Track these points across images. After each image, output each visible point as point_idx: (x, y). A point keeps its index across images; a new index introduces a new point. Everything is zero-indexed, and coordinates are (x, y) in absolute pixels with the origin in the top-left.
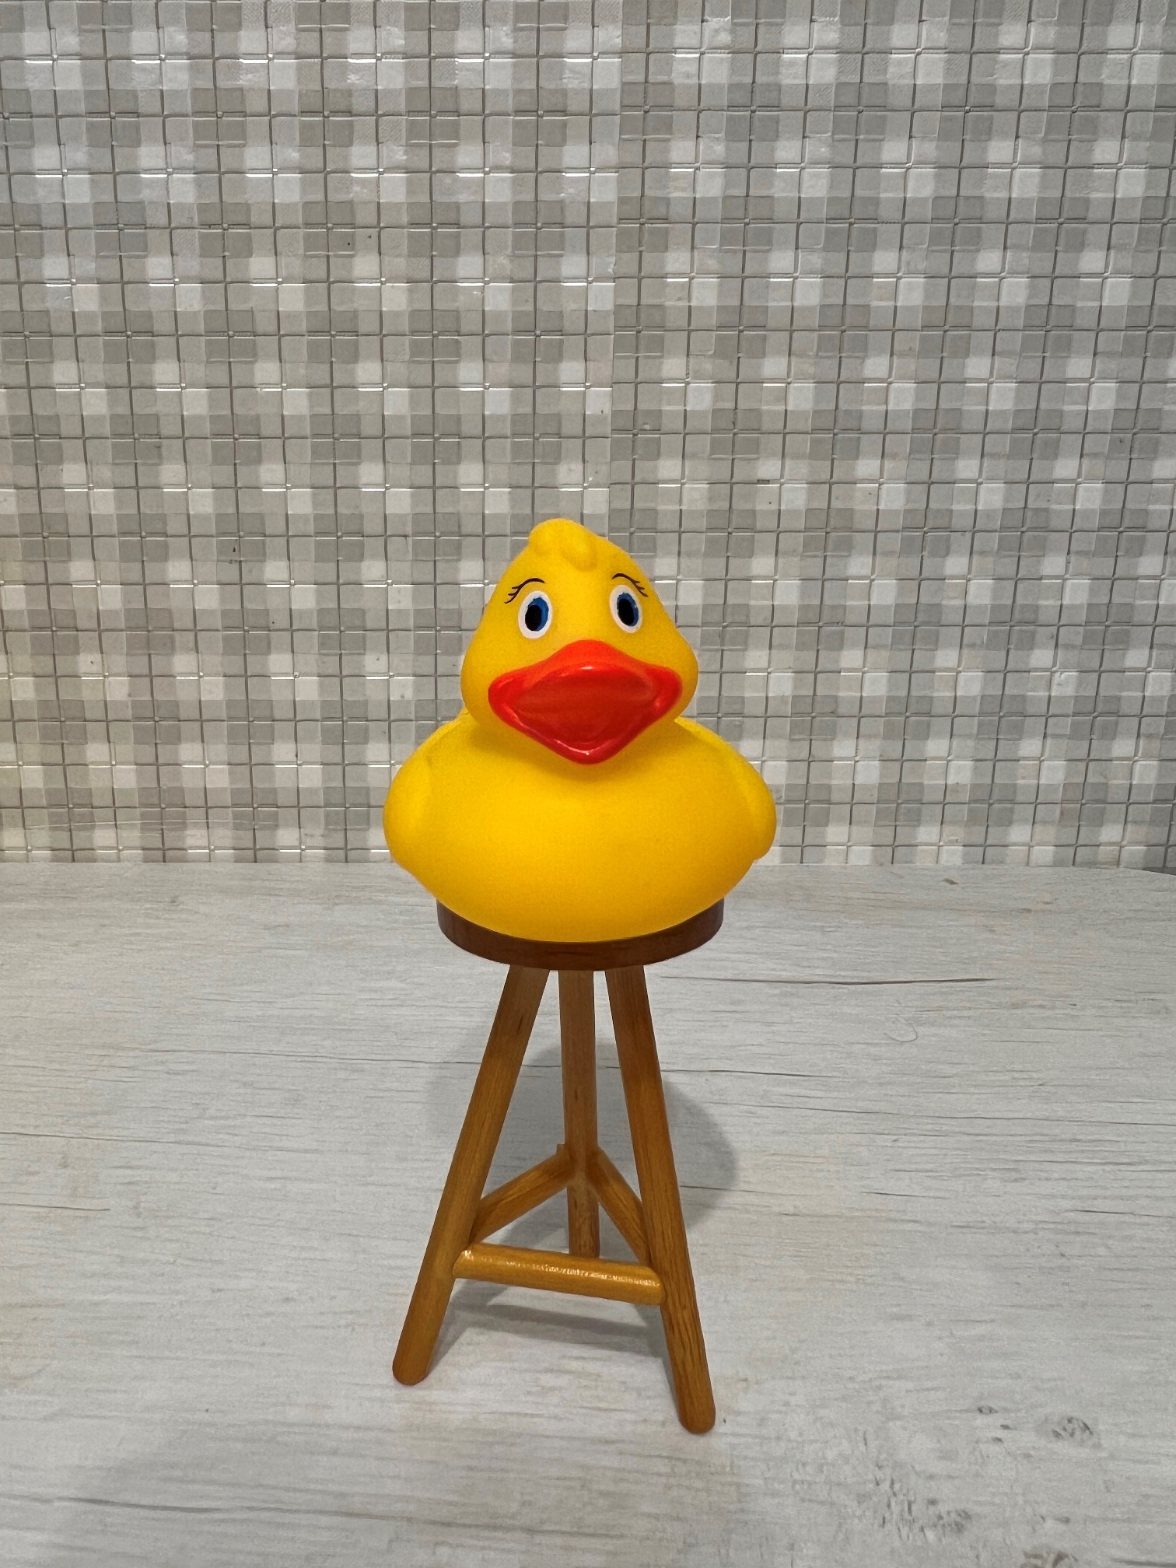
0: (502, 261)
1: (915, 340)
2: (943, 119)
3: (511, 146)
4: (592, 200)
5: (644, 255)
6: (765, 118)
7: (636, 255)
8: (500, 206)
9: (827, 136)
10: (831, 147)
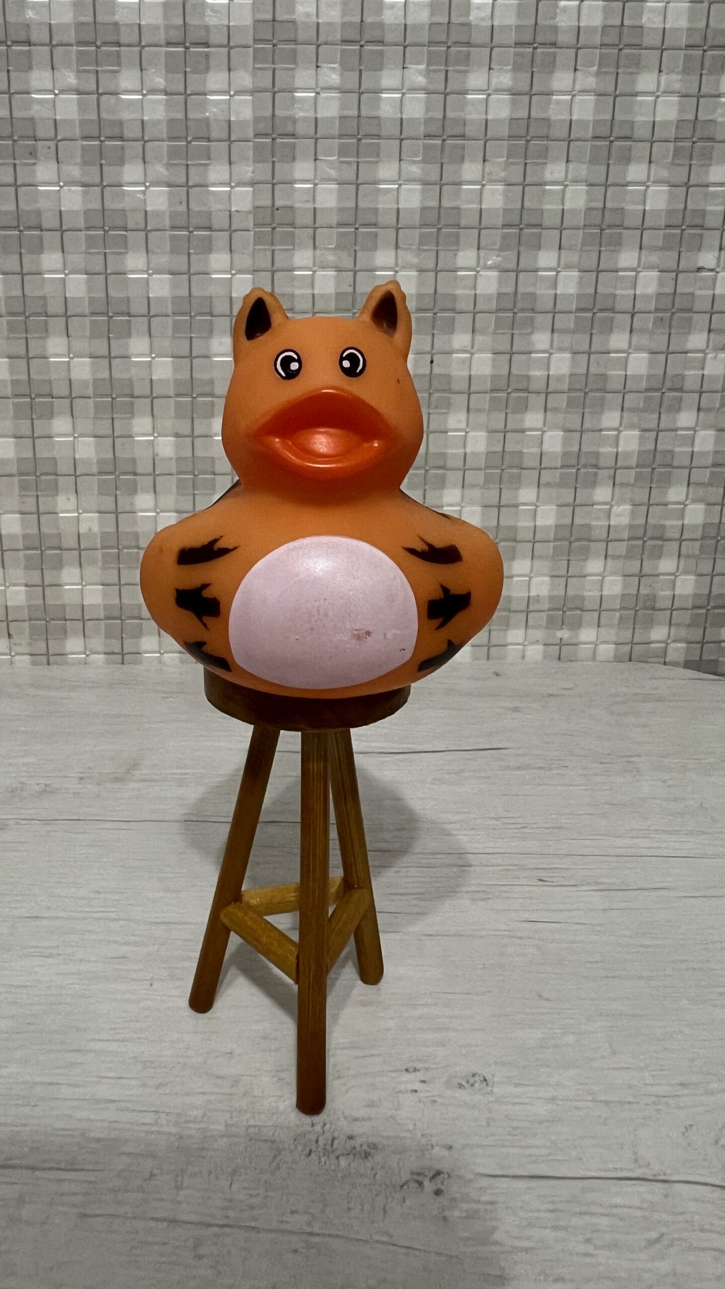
0: (160, 169)
1: (497, 236)
2: (517, 55)
3: (164, 72)
4: (232, 119)
5: (277, 165)
6: (372, 52)
7: (270, 165)
8: (156, 123)
9: (423, 67)
10: (425, 76)
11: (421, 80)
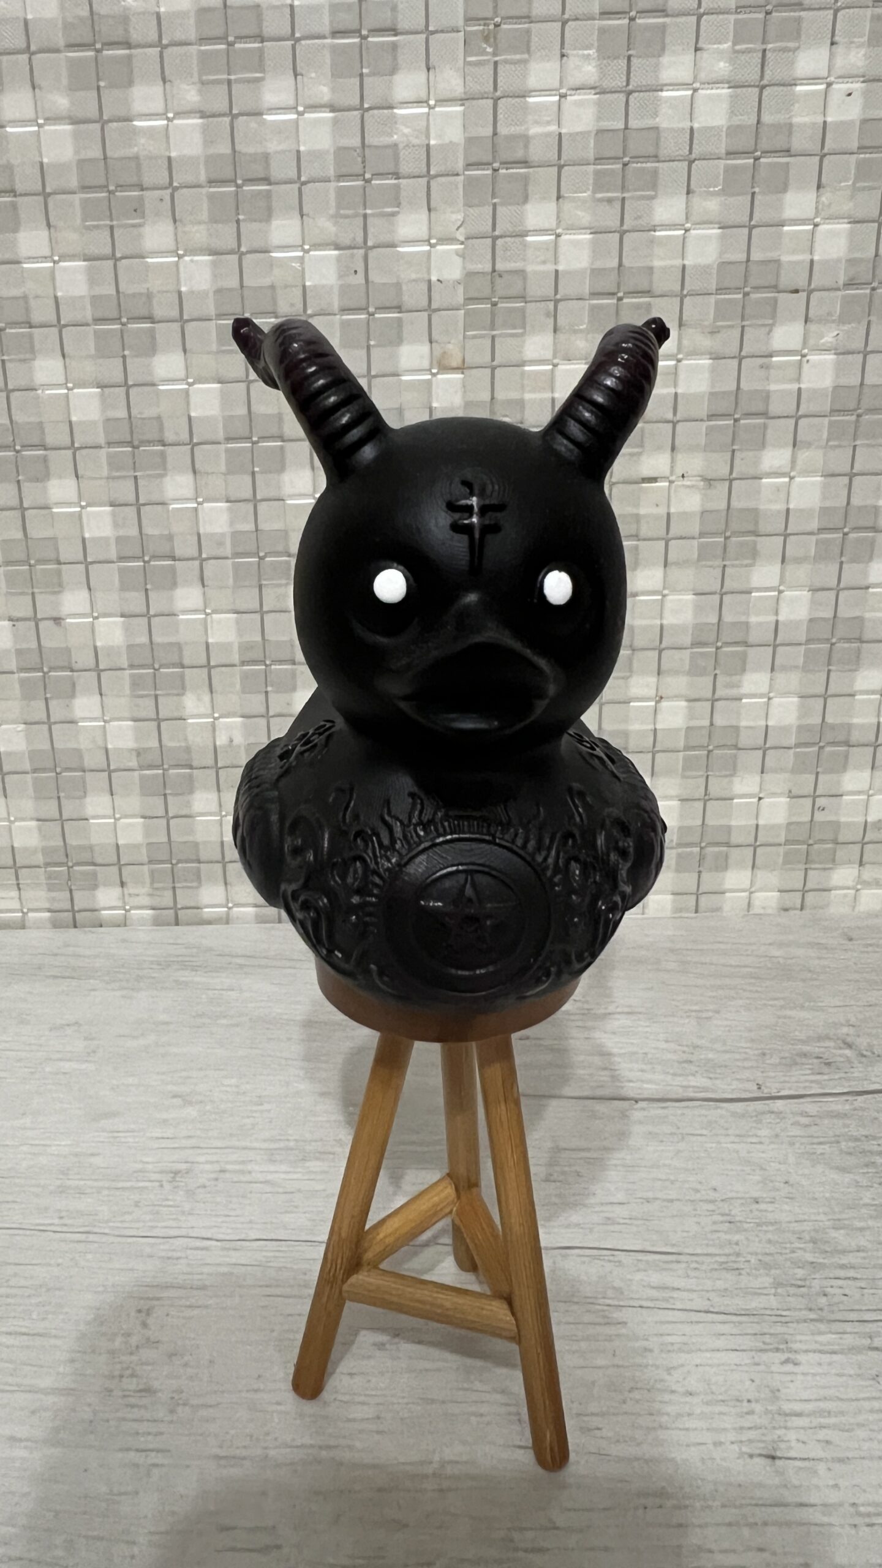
0: (325, 225)
1: (835, 302)
3: (329, 76)
4: (432, 142)
5: (499, 209)
6: (647, 27)
7: (489, 210)
8: (317, 155)
9: (726, 46)
10: (731, 61)
11: (722, 67)
